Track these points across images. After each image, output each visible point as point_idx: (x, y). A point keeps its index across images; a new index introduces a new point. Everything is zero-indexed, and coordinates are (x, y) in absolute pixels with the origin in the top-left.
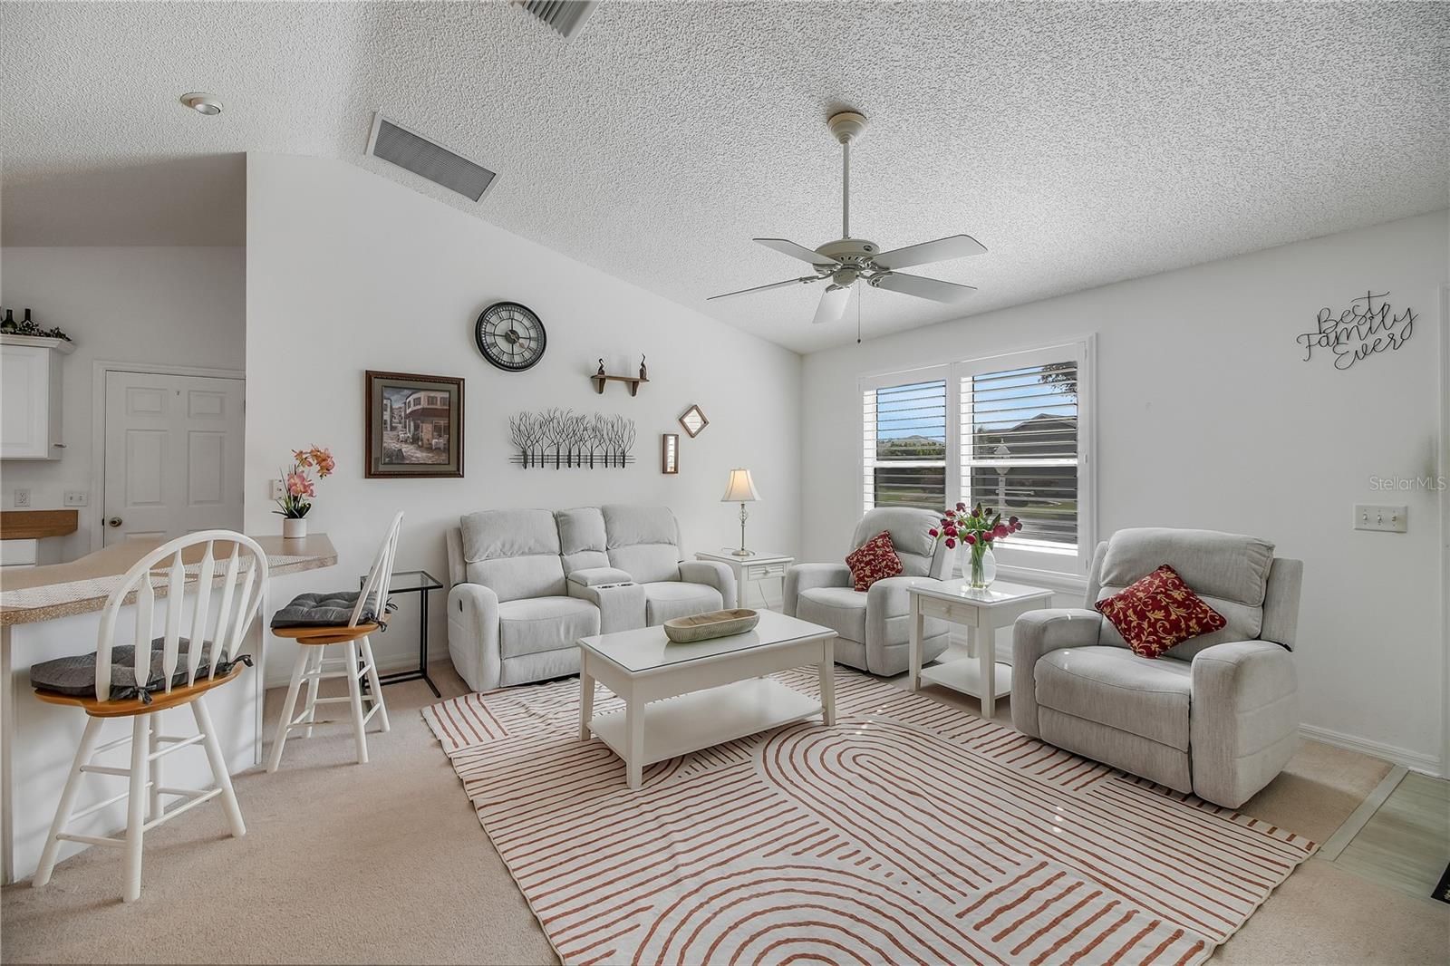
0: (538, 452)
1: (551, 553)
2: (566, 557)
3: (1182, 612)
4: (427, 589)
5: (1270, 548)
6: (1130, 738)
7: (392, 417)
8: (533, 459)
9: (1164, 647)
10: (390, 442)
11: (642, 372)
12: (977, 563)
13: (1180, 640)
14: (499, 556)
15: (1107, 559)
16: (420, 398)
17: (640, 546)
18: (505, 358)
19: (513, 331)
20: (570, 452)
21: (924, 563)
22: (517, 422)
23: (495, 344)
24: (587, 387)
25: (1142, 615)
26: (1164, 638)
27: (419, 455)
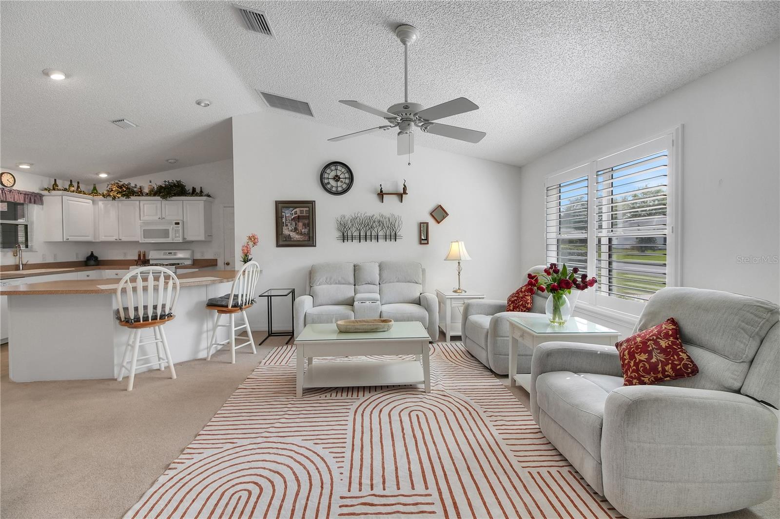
0: (350, 234)
1: (349, 284)
2: (357, 287)
3: (662, 357)
7: (286, 220)
8: (347, 238)
10: (286, 232)
11: (405, 189)
13: (657, 380)
14: (325, 284)
16: (297, 211)
18: (334, 189)
19: (337, 176)
20: (366, 234)
22: (339, 220)
23: (329, 183)
24: (375, 198)
27: (297, 237)
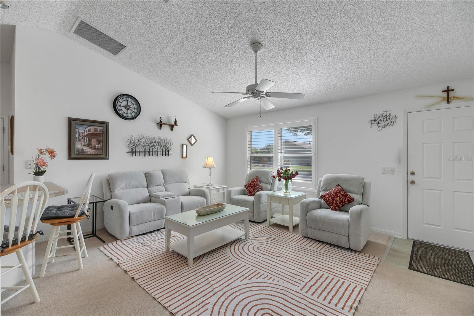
0: (137, 150)
1: (144, 187)
2: (149, 188)
3: (343, 197)
4: (96, 203)
5: (363, 179)
6: (333, 234)
7: (79, 136)
8: (136, 153)
9: (339, 208)
10: (79, 146)
11: (175, 122)
12: (286, 185)
13: (343, 205)
14: (124, 189)
15: (322, 183)
16: (91, 129)
17: (176, 184)
18: (125, 115)
19: (128, 105)
20: (149, 150)
21: (269, 186)
22: (129, 139)
23: (121, 110)
24: (155, 128)
25: (333, 199)
26: (339, 205)
27: (90, 151)
